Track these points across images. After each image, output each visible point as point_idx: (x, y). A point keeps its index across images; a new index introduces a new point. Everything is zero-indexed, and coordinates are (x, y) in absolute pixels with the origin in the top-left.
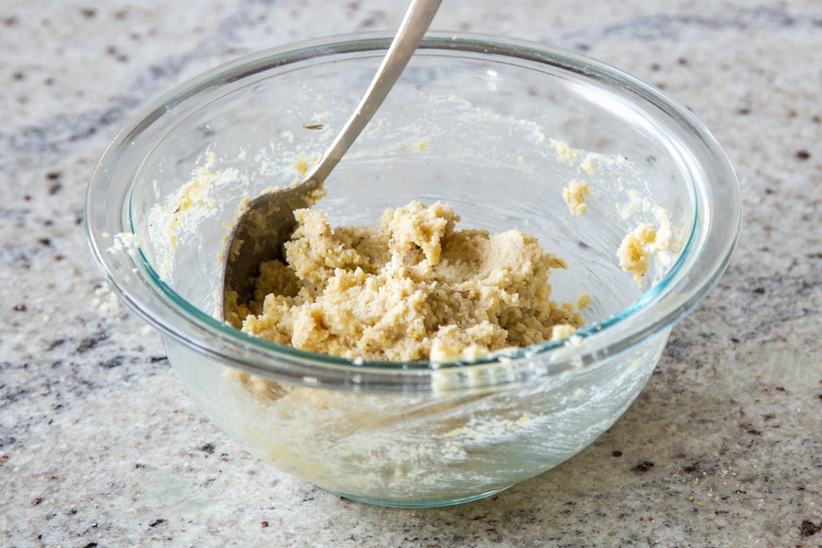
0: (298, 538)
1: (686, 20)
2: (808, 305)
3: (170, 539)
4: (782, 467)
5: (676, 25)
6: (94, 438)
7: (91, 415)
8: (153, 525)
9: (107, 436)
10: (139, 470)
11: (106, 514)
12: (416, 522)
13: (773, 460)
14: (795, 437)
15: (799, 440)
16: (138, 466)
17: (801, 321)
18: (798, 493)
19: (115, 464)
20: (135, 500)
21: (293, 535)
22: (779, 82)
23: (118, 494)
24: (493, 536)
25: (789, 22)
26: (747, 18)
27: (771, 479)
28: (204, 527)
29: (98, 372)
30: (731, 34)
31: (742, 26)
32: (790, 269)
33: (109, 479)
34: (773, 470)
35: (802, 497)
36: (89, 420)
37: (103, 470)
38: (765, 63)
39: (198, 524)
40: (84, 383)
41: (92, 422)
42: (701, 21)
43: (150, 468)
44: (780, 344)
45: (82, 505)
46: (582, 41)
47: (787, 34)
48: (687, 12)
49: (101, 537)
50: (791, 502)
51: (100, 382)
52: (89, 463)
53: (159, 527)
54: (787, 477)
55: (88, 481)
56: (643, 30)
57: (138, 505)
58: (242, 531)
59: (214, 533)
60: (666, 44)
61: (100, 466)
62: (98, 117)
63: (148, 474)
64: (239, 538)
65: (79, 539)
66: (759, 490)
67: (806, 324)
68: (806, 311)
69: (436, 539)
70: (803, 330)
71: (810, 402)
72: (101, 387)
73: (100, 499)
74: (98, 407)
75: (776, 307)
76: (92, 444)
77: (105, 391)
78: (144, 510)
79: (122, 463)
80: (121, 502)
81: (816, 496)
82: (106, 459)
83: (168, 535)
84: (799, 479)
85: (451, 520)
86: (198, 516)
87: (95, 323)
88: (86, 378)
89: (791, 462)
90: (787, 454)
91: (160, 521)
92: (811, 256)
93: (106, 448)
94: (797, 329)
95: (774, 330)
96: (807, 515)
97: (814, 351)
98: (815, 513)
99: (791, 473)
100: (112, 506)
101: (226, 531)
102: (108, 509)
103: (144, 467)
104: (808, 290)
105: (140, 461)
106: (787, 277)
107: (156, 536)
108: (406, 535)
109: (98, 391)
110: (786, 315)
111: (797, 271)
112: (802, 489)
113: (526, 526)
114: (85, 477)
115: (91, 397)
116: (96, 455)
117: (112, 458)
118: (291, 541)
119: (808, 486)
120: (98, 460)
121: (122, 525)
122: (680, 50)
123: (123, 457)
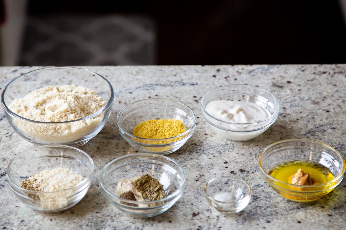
0: (60, 223)
1: (157, 85)
2: (192, 157)
3: (26, 225)
4: (187, 199)
5: (154, 86)
6: (4, 200)
7: (3, 194)
8: (21, 222)
9: (8, 199)
10: (17, 207)
11: (8, 219)
12: (91, 218)
13: (184, 197)
14: (190, 191)
15: (191, 192)
16: (16, 206)
17: (190, 161)
18: (191, 205)
19: (10, 206)
20: (16, 215)
21: (59, 223)
22: (182, 100)
23: (11, 214)
24: (112, 220)
25: (184, 84)
26: (173, 84)
27: (184, 202)
28: (35, 222)
29: (5, 182)
30: (169, 88)
31: (172, 86)
32: (187, 148)
33: (9, 210)
34: (184, 200)
35: (192, 207)
36: (3, 195)
37: (7, 208)
38: (178, 95)
39: (33, 221)
40: (1, 185)
41: (4, 196)
42: (161, 85)
43: (20, 207)
44: (185, 167)
45: (2, 217)
46: (130, 91)
47: (183, 87)
48: (157, 83)
49: (7, 226)
50: (190, 208)
51: (6, 185)
52: (3, 206)
53: (23, 222)
54: (188, 202)
55: (3, 211)
56: (146, 88)
57: (17, 217)
58: (45, 222)
59: (37, 223)
60: (152, 91)
61: (6, 207)
62: (3, 115)
63: (19, 209)
64: (44, 224)
65: (1, 226)
66: (181, 205)
67: (191, 162)
68: (191, 158)
69: (97, 222)
70: (191, 163)
71: (194, 182)
72: (6, 186)
73: (6, 216)
74: (5, 191)
75: (183, 158)
76: (4, 201)
77: (7, 187)
78: (19, 218)
79: (12, 206)
80: (12, 216)
81: (196, 206)
82: (8, 205)
83: (25, 224)
84: (191, 202)
85: (100, 217)
86: (33, 219)
87: (4, 169)
88: (2, 184)
89: (189, 198)
90: (188, 196)
91: (23, 221)
92: (192, 144)
93: (8, 202)
94: (189, 163)
95: (183, 164)
96: (194, 211)
97: (194, 168)
98: (196, 211)
99: (189, 201)
100: (10, 217)
101: (41, 222)
102: (9, 218)
103: (18, 207)
104: (192, 153)
105: (17, 205)
106: (186, 150)
107: (22, 225)
108: (89, 221)
109: (5, 187)
110: (186, 160)
111: (188, 148)
112: (192, 204)
113: (120, 217)
114: (2, 210)
115: (3, 189)
116: (5, 204)
117: (9, 205)
118: (58, 224)
119: (194, 204)
120: (6, 205)
121: (13, 222)
122: (156, 92)
123: (13, 204)
